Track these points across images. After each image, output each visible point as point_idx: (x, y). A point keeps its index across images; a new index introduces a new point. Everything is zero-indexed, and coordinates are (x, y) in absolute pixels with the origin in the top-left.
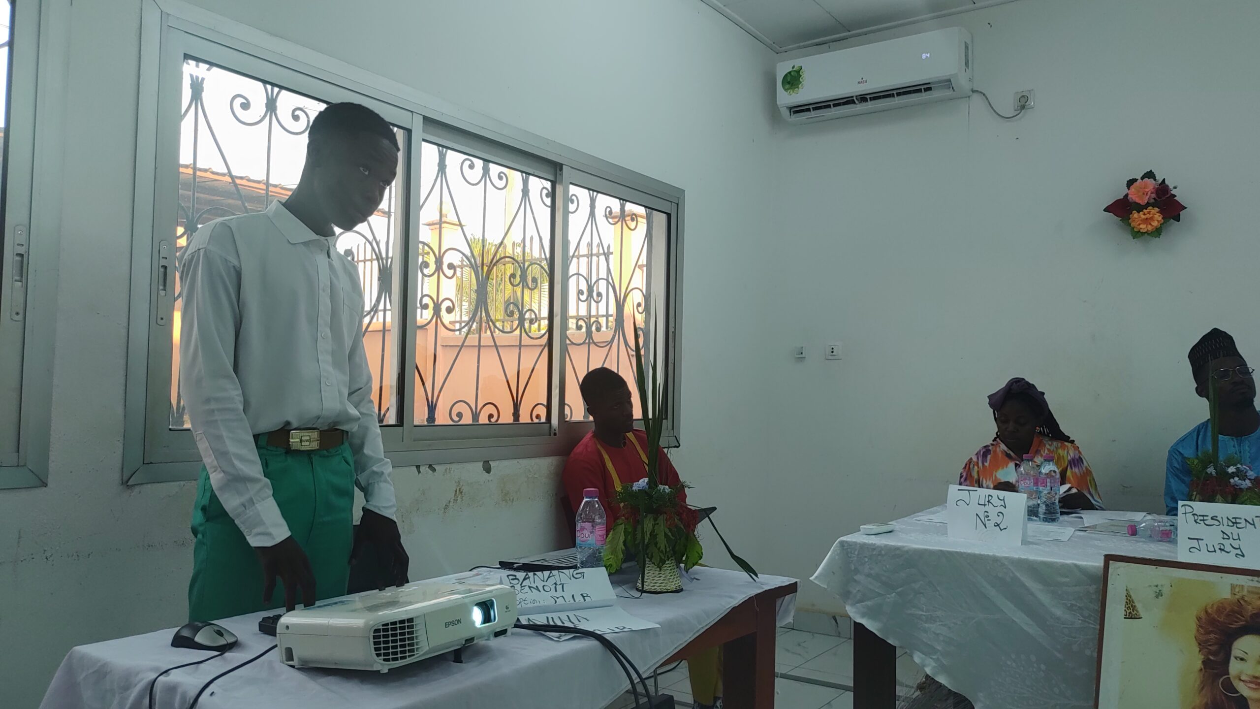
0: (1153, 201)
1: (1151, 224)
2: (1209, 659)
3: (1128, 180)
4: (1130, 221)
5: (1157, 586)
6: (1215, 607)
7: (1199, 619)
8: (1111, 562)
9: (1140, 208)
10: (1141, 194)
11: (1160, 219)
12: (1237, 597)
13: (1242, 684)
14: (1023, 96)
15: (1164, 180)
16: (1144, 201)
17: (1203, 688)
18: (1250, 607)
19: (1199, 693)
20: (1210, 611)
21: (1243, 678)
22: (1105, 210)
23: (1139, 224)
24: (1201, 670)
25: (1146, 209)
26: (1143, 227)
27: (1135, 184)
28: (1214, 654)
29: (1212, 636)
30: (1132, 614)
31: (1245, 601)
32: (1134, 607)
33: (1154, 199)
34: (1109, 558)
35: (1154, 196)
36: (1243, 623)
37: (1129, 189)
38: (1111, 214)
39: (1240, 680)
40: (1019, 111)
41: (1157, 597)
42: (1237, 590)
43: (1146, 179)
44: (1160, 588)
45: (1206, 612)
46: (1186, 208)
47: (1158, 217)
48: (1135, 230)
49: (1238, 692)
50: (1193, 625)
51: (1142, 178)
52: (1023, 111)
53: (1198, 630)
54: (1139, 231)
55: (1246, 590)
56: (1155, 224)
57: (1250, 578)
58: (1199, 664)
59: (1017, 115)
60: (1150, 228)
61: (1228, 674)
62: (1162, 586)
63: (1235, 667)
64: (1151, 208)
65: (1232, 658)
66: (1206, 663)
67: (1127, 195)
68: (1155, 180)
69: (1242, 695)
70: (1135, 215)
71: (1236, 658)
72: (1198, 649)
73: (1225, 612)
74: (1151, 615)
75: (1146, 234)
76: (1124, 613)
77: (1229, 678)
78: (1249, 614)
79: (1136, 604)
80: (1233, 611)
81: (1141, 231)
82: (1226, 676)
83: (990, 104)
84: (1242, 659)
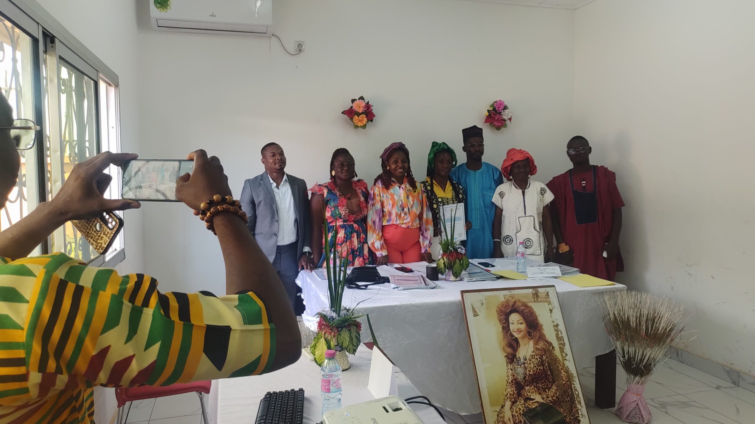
0: (364, 111)
1: (362, 122)
2: (503, 326)
3: (352, 99)
4: (353, 120)
5: (481, 301)
6: (501, 305)
7: (497, 311)
8: (464, 294)
9: (359, 114)
10: (359, 107)
11: (366, 120)
12: (506, 299)
13: (515, 333)
14: (300, 44)
15: (368, 102)
16: (361, 112)
17: (504, 338)
18: (511, 303)
19: (504, 340)
20: (500, 307)
21: (515, 330)
22: (342, 113)
23: (358, 122)
24: (502, 331)
25: (361, 115)
26: (360, 124)
27: (355, 101)
28: (505, 323)
29: (502, 317)
30: (476, 315)
31: (509, 301)
32: (475, 311)
33: (365, 111)
34: (463, 292)
35: (365, 109)
36: (510, 309)
37: (353, 104)
38: (346, 115)
39: (514, 331)
40: (298, 52)
41: (482, 305)
42: (506, 296)
43: (360, 100)
44: (482, 301)
45: (498, 307)
46: (375, 116)
47: (366, 119)
48: (356, 124)
49: (514, 336)
50: (496, 314)
51: (359, 99)
52: (301, 52)
53: (498, 316)
54: (357, 126)
55: (508, 297)
56: (365, 123)
57: (508, 291)
58: (501, 329)
59: (298, 54)
60: (362, 125)
61: (510, 330)
62: (483, 300)
63: (512, 327)
64: (363, 115)
65: (510, 325)
66: (503, 328)
67: (352, 107)
68: (364, 101)
69: (516, 338)
70: (356, 117)
71: (511, 323)
72: (499, 323)
73: (504, 306)
74: (482, 313)
75: (360, 127)
76: (473, 314)
77: (511, 332)
78: (511, 305)
79: (476, 310)
80: (506, 305)
81: (358, 125)
82: (510, 332)
83: (282, 45)
84: (513, 323)
